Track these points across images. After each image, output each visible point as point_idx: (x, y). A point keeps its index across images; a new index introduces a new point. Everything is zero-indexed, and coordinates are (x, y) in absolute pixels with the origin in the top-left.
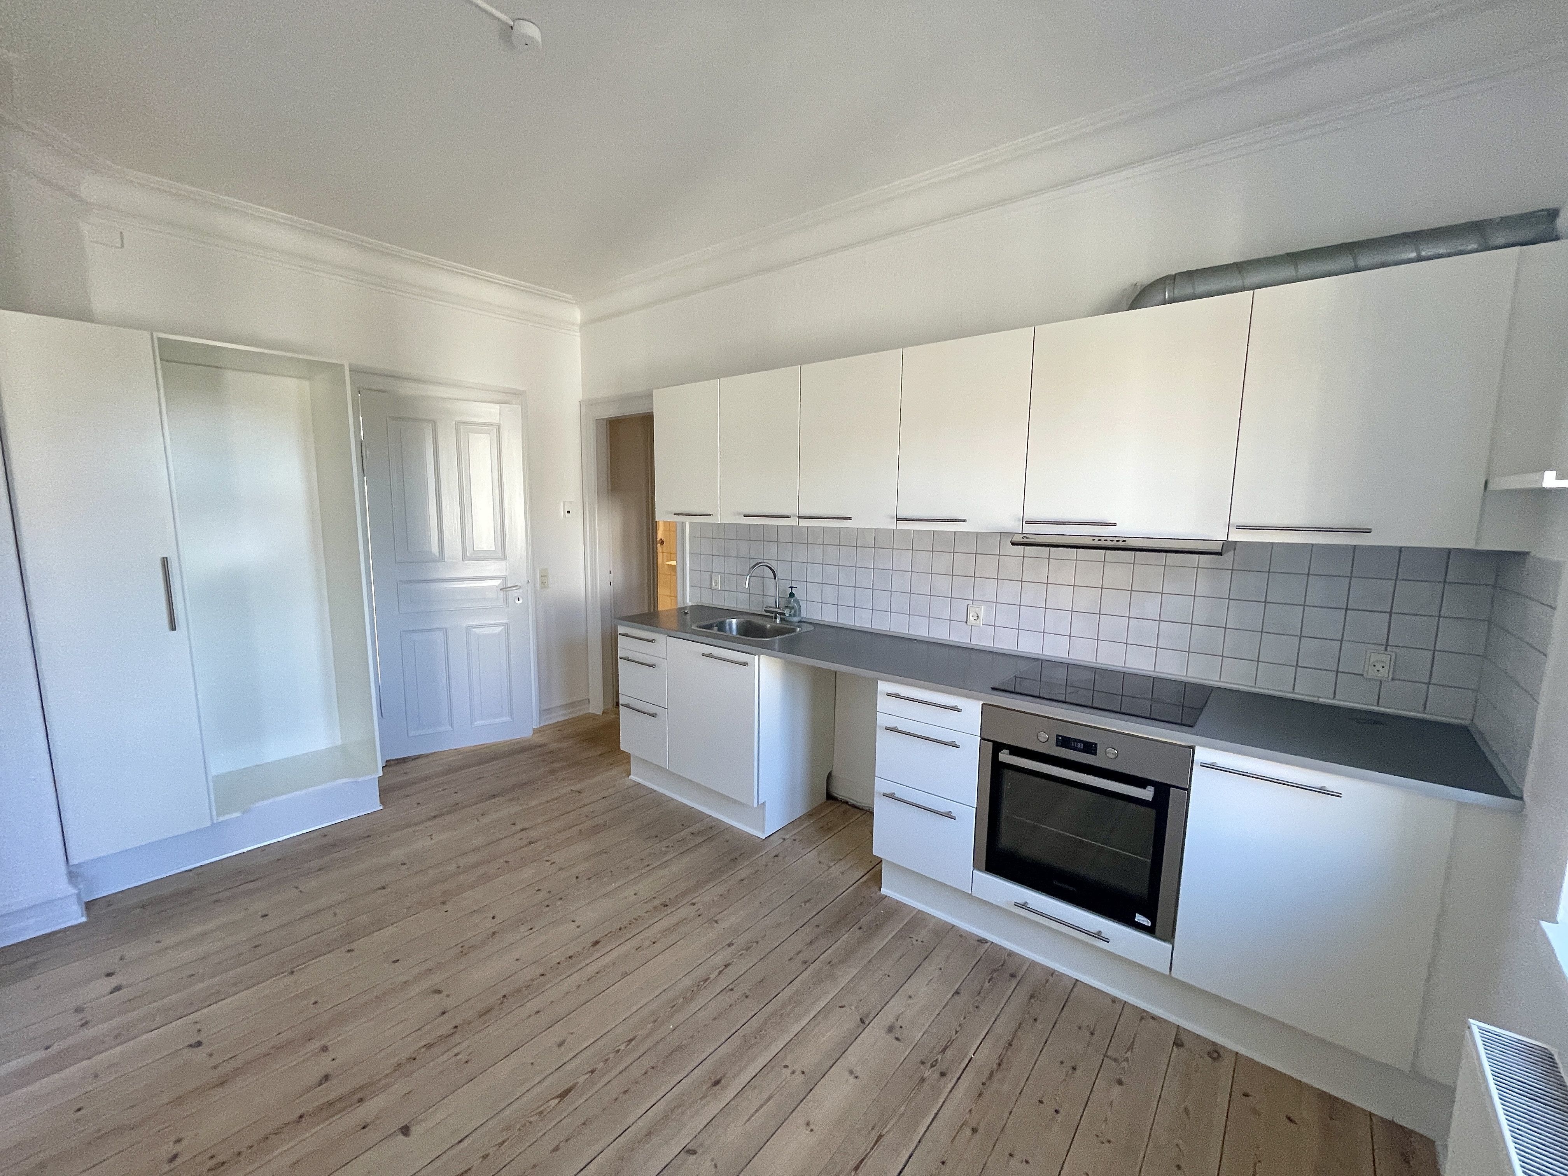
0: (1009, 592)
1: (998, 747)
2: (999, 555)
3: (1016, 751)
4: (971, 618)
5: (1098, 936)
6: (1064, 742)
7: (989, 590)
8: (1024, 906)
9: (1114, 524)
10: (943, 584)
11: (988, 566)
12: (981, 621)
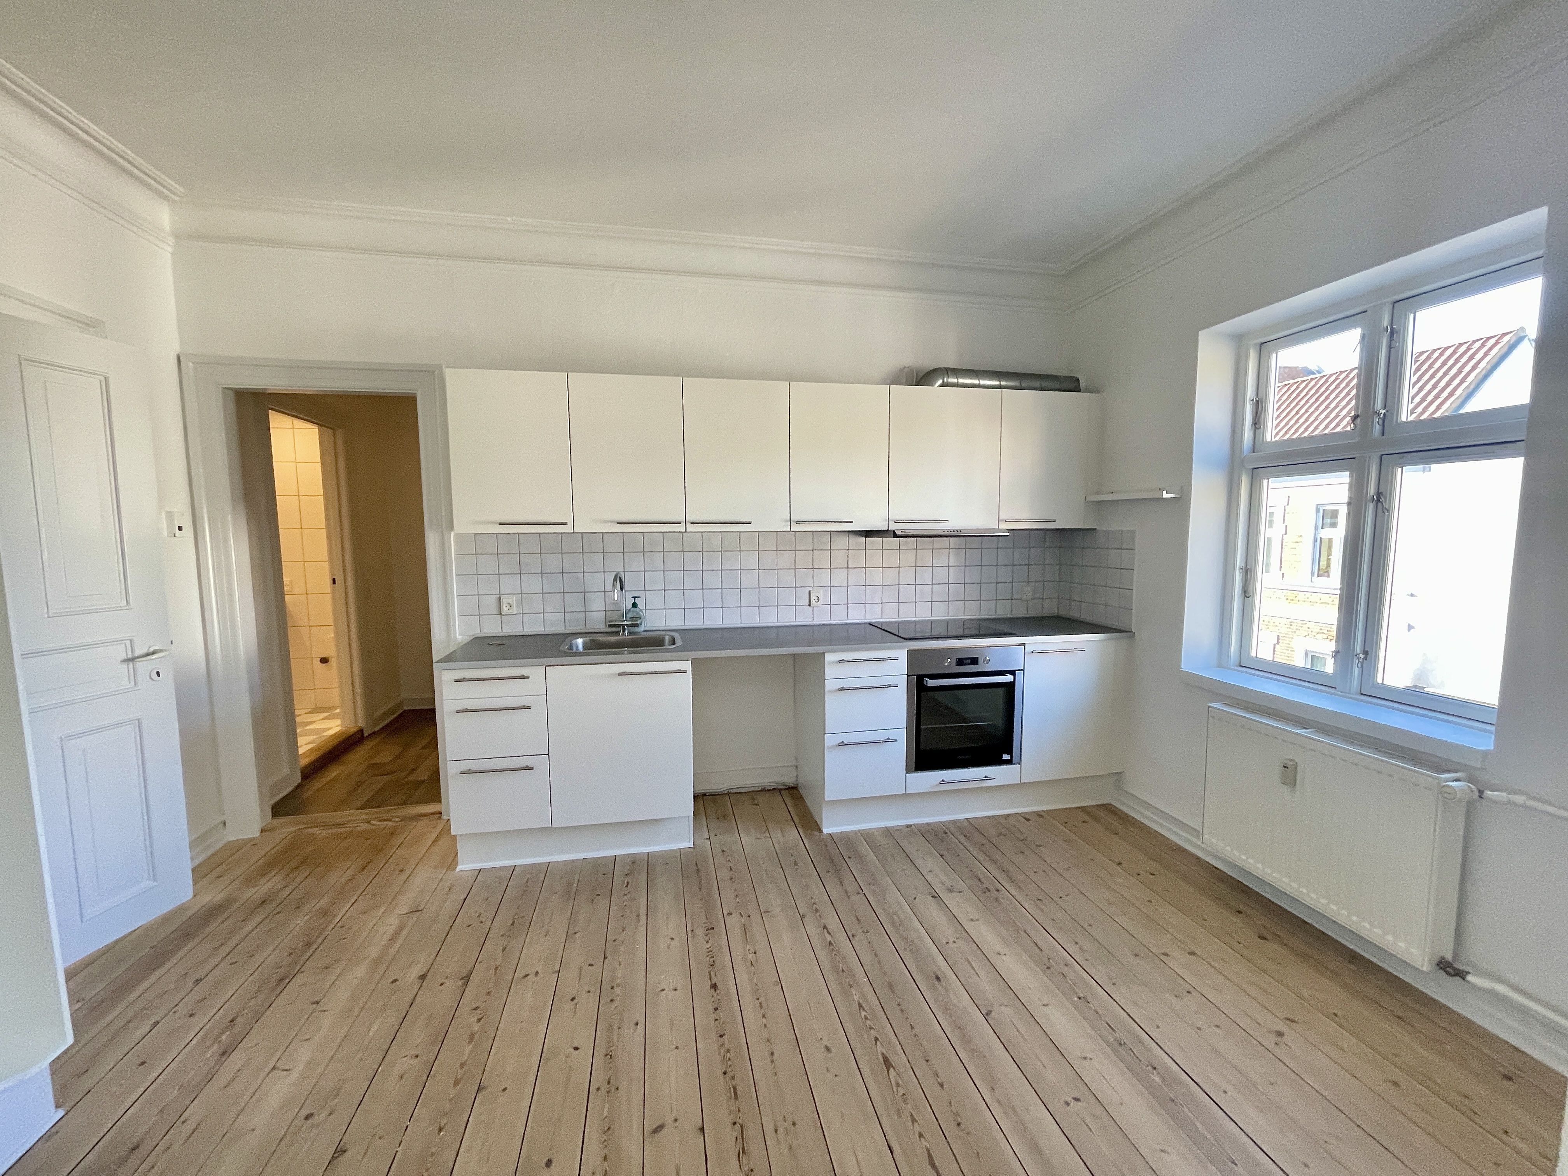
0: (840, 576)
1: (920, 678)
2: (831, 550)
3: (933, 677)
4: (814, 601)
5: (986, 778)
6: (960, 662)
7: (824, 577)
8: (943, 782)
9: (947, 521)
10: (788, 577)
11: (823, 559)
12: (821, 602)
